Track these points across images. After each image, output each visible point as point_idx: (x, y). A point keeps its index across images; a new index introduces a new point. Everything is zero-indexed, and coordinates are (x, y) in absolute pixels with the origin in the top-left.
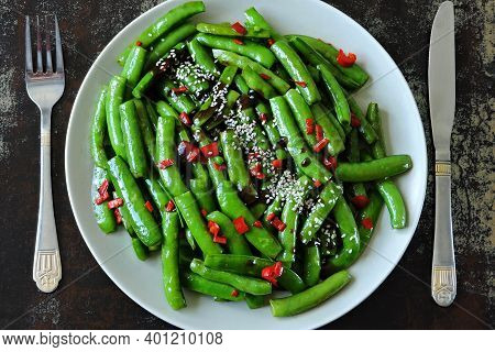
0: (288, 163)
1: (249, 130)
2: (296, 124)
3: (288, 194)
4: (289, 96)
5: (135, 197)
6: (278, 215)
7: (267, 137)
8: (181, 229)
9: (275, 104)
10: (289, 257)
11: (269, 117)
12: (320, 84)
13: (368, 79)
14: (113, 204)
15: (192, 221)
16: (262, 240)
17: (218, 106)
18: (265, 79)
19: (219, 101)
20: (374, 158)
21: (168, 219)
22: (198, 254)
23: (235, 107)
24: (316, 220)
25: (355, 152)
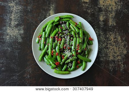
0: (71, 49)
1: (68, 40)
2: (76, 44)
3: (67, 54)
4: (78, 39)
5: (44, 40)
6: (64, 56)
7: (70, 43)
8: (48, 49)
9: (75, 39)
10: (61, 63)
11: (72, 40)
12: (84, 40)
13: (92, 44)
14: (40, 39)
15: (50, 50)
16: (59, 58)
17: (65, 34)
18: (75, 34)
19: (66, 33)
20: (85, 57)
21: (46, 46)
22: (48, 54)
23: (68, 35)
24: (69, 61)
25: (82, 54)
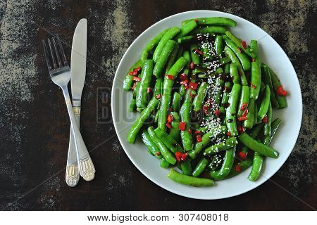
0: (222, 116)
1: (216, 89)
2: (238, 102)
3: (212, 128)
4: (245, 88)
5: (147, 82)
6: (202, 134)
7: (221, 98)
8: (156, 109)
9: (236, 87)
10: (193, 153)
11: (229, 90)
12: (262, 95)
13: (286, 106)
14: (136, 79)
15: (163, 109)
16: (186, 139)
17: (210, 70)
18: (239, 74)
19: (212, 68)
20: (262, 142)
21: (152, 103)
22: (155, 125)
23: (217, 76)
24: (217, 148)
25: (255, 133)
